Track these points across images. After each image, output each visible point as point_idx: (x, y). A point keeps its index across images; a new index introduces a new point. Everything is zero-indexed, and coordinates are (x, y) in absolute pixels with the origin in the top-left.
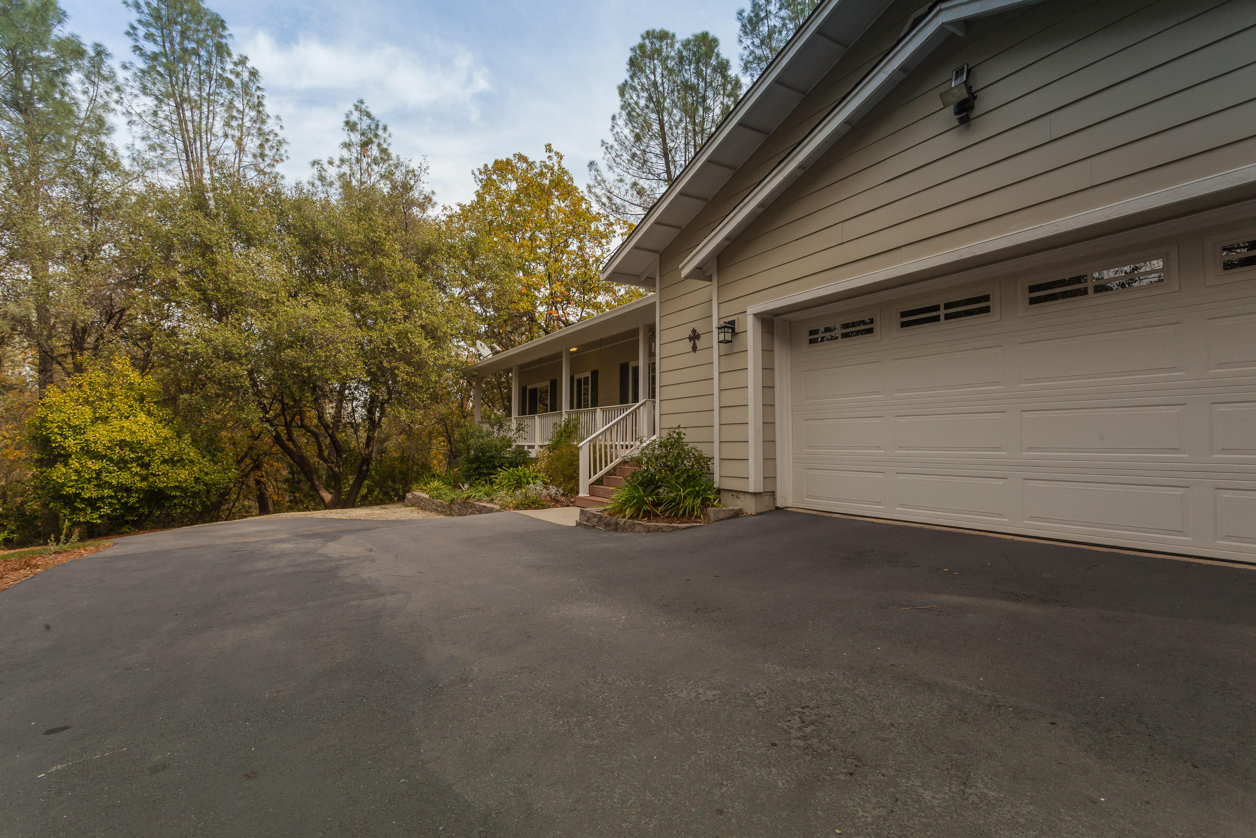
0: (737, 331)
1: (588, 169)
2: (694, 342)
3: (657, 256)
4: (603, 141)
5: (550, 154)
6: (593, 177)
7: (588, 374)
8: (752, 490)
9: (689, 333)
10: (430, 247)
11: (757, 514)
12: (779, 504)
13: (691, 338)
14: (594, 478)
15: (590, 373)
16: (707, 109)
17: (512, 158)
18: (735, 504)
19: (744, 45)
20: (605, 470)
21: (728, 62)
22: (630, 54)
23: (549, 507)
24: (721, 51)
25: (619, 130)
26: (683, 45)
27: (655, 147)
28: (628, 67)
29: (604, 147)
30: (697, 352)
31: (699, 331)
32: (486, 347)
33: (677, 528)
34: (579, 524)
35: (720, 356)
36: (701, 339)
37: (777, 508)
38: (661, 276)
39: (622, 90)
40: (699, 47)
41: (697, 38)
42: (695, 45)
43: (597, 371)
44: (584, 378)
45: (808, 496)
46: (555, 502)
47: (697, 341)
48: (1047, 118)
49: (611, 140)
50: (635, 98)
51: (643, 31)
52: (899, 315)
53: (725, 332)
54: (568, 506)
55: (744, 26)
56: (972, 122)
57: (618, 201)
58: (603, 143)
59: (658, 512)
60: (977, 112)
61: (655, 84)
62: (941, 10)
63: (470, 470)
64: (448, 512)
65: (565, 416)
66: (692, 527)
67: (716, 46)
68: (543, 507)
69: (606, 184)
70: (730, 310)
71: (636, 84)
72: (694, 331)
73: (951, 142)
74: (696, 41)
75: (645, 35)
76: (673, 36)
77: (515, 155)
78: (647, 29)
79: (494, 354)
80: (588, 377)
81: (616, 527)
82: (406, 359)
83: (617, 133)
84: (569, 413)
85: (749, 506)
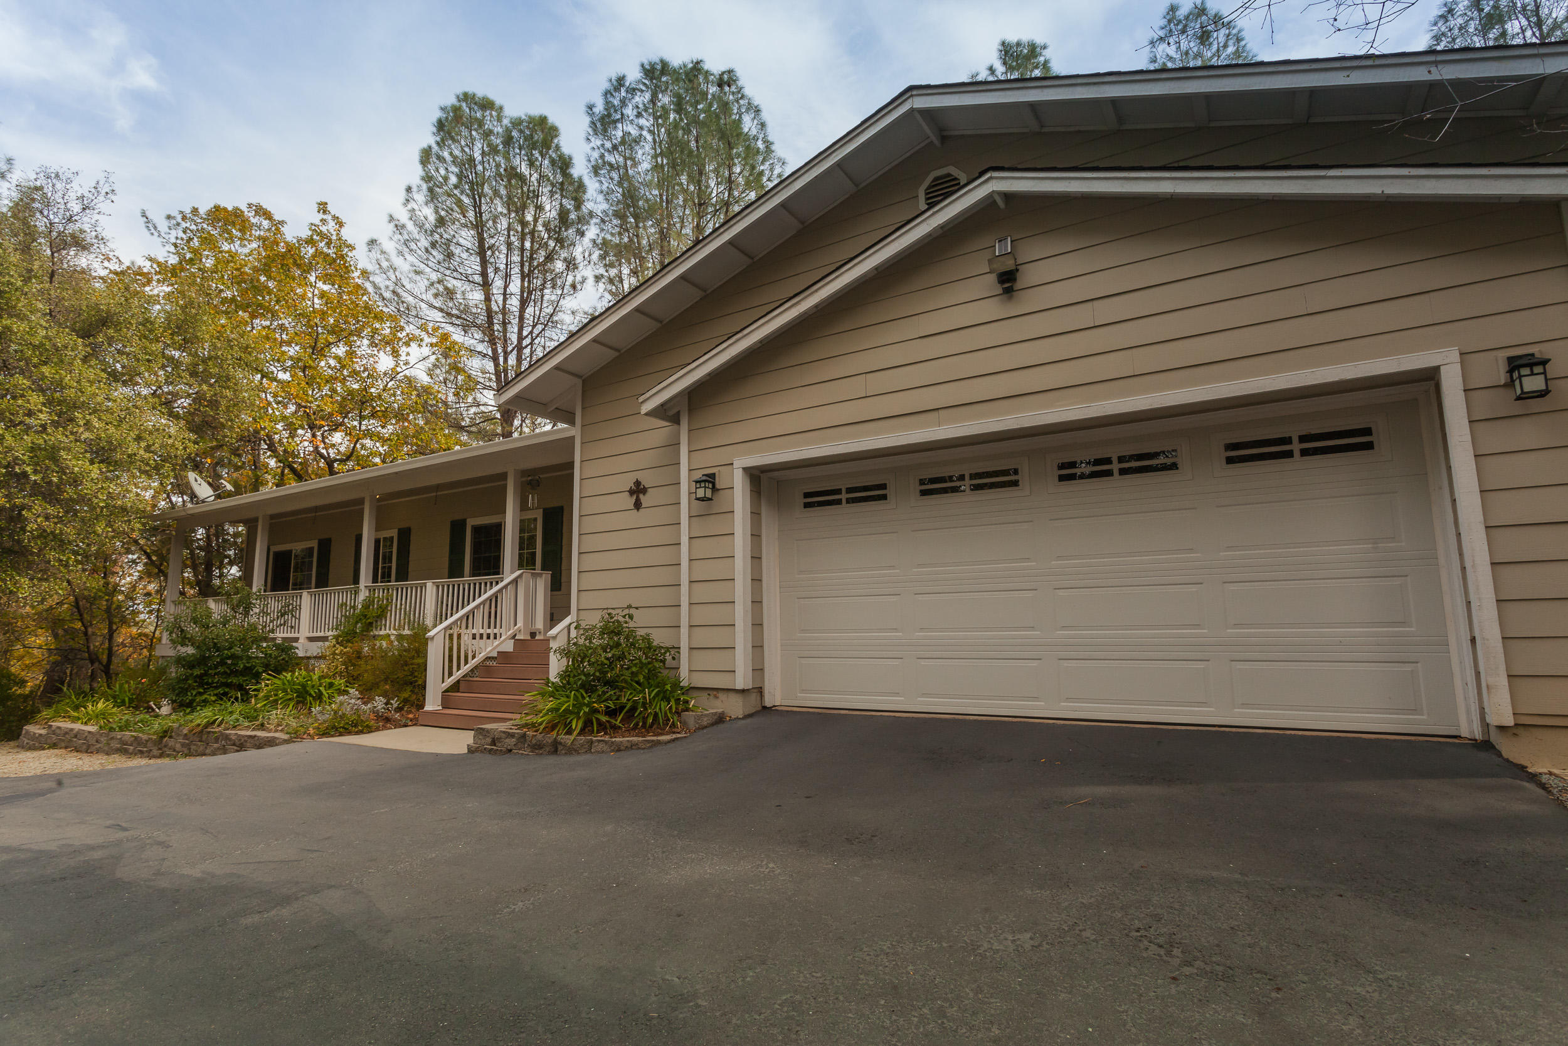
0: (718, 486)
1: (367, 249)
2: (638, 497)
3: (579, 382)
4: (391, 216)
5: (325, 217)
6: (374, 261)
7: (394, 533)
8: (740, 685)
9: (630, 484)
10: (107, 317)
11: (746, 717)
12: (768, 703)
13: (631, 492)
14: (450, 681)
15: (396, 531)
16: (539, 208)
17: (244, 208)
18: (718, 706)
19: (592, 145)
20: (465, 669)
21: (570, 158)
22: (438, 114)
23: (378, 729)
24: (562, 144)
25: (416, 207)
26: (511, 122)
27: (467, 238)
28: (435, 130)
29: (392, 225)
30: (640, 510)
31: (646, 483)
32: (203, 483)
33: (659, 743)
34: (471, 750)
35: (690, 517)
36: (648, 495)
37: (764, 708)
38: (583, 408)
39: (426, 156)
40: (533, 131)
41: (531, 120)
42: (528, 127)
43: (409, 529)
44: (385, 539)
45: (803, 691)
46: (385, 721)
47: (641, 496)
48: (1090, 304)
49: (403, 216)
50: (442, 172)
51: (460, 91)
52: (917, 483)
53: (705, 487)
54: (406, 726)
55: (593, 123)
56: (1014, 293)
57: (410, 299)
58: (391, 219)
59: (618, 723)
60: (1019, 285)
61: (471, 160)
62: (991, 178)
63: (187, 679)
64: (155, 752)
65: (363, 595)
66: (677, 739)
67: (556, 136)
68: (369, 730)
69: (397, 273)
70: (708, 461)
71: (446, 154)
72: (638, 483)
73: (993, 309)
74: (530, 123)
75: (461, 97)
76: (501, 108)
77: (250, 206)
78: (467, 90)
79: (218, 497)
80: (393, 537)
81: (555, 748)
82: (50, 494)
83: (414, 210)
84: (371, 590)
85: (735, 707)
